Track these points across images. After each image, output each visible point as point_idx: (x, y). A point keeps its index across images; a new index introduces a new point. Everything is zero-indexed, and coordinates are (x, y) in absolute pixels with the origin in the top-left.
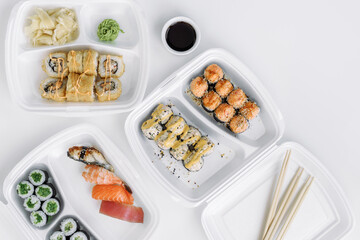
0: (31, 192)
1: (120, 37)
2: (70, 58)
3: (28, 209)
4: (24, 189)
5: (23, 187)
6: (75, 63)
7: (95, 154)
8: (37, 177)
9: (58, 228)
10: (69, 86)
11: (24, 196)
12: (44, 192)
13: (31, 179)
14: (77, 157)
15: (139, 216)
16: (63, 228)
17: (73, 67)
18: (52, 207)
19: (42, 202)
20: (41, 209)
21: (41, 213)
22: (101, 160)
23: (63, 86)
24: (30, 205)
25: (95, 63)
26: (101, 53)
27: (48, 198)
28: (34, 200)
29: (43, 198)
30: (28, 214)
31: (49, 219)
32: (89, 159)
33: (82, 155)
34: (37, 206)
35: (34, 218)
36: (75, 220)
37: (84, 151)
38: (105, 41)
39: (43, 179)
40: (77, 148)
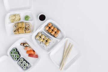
0: (13, 53)
1: (30, 19)
2: (19, 24)
3: (13, 57)
4: (12, 53)
5: (11, 52)
6: (20, 25)
7: (26, 44)
8: (14, 50)
9: (20, 61)
10: (19, 30)
11: (12, 54)
12: (16, 53)
14: (22, 45)
15: (37, 56)
16: (21, 60)
17: (20, 26)
18: (18, 56)
19: (16, 55)
21: (16, 58)
22: (27, 45)
23: (18, 30)
24: (13, 56)
25: (24, 25)
26: (26, 23)
27: (17, 54)
28: (14, 55)
29: (16, 54)
30: (13, 58)
31: (18, 59)
32: (25, 45)
33: (23, 45)
34: (15, 56)
35: (14, 59)
36: (23, 58)
37: (24, 44)
38: (26, 20)
39: (16, 50)
40: (22, 43)
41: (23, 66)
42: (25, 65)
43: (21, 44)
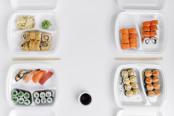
0: (18, 98)
3: (22, 103)
5: (14, 99)
7: (21, 72)
8: (15, 93)
9: (35, 99)
11: (17, 101)
13: (14, 95)
14: (19, 79)
16: (35, 97)
20: (25, 99)
22: (25, 72)
24: (21, 101)
28: (21, 99)
29: (22, 96)
31: (30, 99)
32: (21, 75)
33: (19, 77)
34: (23, 100)
35: (26, 103)
36: (36, 92)
37: (18, 76)
39: (17, 92)
41: (45, 102)
42: (46, 98)
43: (16, 79)
